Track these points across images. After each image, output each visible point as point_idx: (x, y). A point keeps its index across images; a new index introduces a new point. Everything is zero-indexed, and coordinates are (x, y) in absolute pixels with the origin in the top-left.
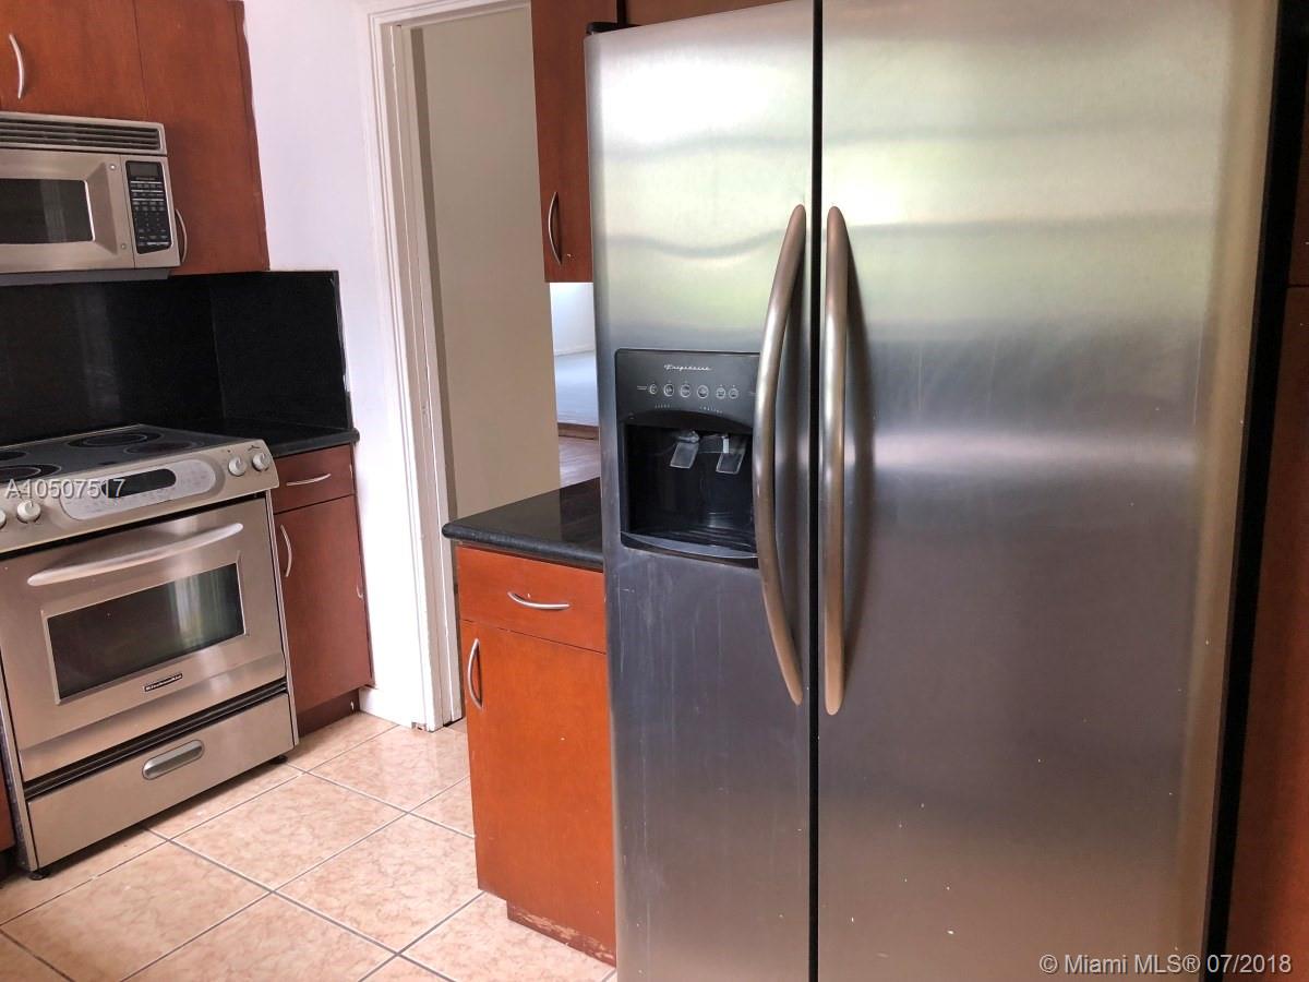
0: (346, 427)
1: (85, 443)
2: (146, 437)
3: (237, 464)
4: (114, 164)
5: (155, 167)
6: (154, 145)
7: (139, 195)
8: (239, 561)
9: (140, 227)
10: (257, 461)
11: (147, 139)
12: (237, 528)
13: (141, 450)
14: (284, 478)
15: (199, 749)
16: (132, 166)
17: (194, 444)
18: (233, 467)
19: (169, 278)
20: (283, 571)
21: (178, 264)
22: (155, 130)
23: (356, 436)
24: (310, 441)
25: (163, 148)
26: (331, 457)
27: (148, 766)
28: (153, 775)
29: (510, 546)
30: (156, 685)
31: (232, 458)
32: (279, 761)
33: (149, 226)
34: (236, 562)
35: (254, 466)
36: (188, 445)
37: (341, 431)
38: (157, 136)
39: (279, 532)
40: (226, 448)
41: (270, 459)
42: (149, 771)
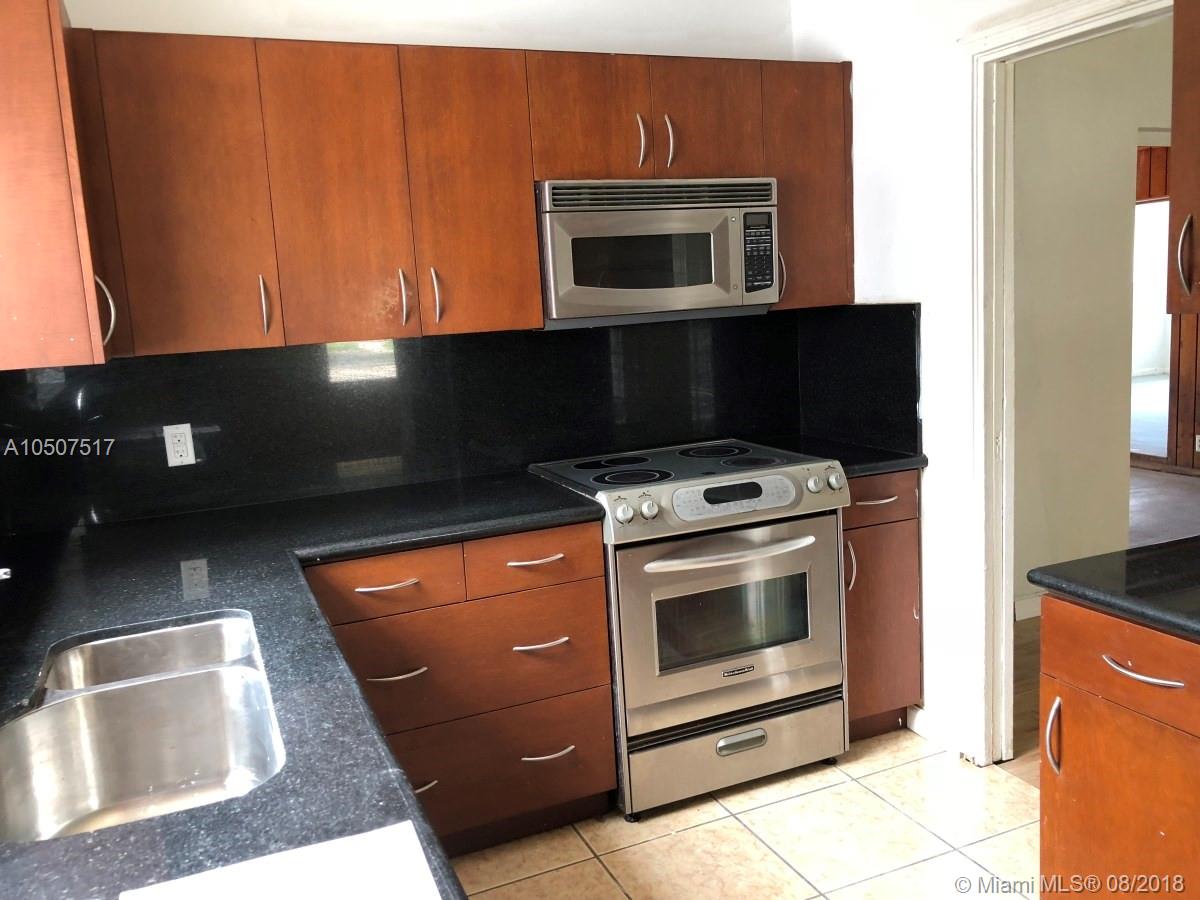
0: (916, 452)
1: (691, 453)
2: (737, 451)
3: (815, 482)
4: (734, 216)
5: (766, 217)
6: (767, 197)
7: (752, 242)
8: (810, 571)
9: (750, 270)
10: (833, 480)
11: (762, 192)
12: (810, 540)
13: (735, 463)
14: (855, 497)
15: (763, 737)
16: (748, 216)
17: (778, 461)
18: (811, 484)
19: (769, 312)
20: (847, 584)
21: (777, 301)
22: (769, 184)
23: (925, 462)
24: (881, 464)
25: (774, 201)
26: (899, 480)
27: (722, 743)
28: (724, 752)
29: (1109, 605)
30: (732, 673)
31: (811, 476)
32: (830, 762)
33: (757, 269)
34: (807, 571)
35: (829, 484)
36: (774, 461)
37: (911, 456)
38: (770, 190)
39: (846, 547)
40: (806, 466)
41: (844, 480)
42: (721, 749)
